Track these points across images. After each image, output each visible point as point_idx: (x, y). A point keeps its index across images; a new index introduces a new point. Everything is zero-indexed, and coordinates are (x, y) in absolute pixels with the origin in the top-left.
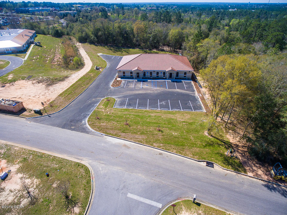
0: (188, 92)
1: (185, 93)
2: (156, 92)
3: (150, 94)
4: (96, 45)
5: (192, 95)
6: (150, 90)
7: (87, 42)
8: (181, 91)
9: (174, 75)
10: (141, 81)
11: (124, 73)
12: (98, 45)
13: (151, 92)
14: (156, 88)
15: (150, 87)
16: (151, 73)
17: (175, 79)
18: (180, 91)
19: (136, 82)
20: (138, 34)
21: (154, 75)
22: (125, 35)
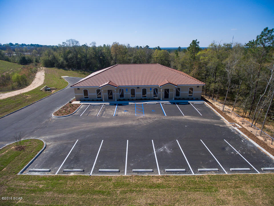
0: (209, 120)
1: (203, 123)
2: (144, 123)
3: (132, 127)
4: (65, 70)
5: (221, 126)
6: (133, 118)
7: (54, 67)
8: (194, 119)
9: (172, 93)
10: (115, 105)
11: (86, 92)
12: (68, 70)
13: (134, 123)
14: (143, 116)
15: (133, 114)
16: (133, 91)
17: (175, 99)
18: (191, 119)
19: (106, 107)
20: (116, 55)
21: (139, 94)
22: (101, 58)
